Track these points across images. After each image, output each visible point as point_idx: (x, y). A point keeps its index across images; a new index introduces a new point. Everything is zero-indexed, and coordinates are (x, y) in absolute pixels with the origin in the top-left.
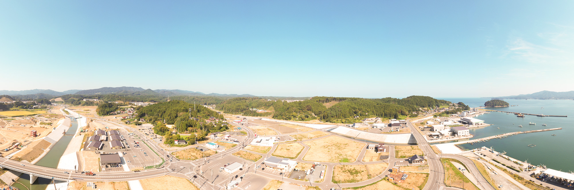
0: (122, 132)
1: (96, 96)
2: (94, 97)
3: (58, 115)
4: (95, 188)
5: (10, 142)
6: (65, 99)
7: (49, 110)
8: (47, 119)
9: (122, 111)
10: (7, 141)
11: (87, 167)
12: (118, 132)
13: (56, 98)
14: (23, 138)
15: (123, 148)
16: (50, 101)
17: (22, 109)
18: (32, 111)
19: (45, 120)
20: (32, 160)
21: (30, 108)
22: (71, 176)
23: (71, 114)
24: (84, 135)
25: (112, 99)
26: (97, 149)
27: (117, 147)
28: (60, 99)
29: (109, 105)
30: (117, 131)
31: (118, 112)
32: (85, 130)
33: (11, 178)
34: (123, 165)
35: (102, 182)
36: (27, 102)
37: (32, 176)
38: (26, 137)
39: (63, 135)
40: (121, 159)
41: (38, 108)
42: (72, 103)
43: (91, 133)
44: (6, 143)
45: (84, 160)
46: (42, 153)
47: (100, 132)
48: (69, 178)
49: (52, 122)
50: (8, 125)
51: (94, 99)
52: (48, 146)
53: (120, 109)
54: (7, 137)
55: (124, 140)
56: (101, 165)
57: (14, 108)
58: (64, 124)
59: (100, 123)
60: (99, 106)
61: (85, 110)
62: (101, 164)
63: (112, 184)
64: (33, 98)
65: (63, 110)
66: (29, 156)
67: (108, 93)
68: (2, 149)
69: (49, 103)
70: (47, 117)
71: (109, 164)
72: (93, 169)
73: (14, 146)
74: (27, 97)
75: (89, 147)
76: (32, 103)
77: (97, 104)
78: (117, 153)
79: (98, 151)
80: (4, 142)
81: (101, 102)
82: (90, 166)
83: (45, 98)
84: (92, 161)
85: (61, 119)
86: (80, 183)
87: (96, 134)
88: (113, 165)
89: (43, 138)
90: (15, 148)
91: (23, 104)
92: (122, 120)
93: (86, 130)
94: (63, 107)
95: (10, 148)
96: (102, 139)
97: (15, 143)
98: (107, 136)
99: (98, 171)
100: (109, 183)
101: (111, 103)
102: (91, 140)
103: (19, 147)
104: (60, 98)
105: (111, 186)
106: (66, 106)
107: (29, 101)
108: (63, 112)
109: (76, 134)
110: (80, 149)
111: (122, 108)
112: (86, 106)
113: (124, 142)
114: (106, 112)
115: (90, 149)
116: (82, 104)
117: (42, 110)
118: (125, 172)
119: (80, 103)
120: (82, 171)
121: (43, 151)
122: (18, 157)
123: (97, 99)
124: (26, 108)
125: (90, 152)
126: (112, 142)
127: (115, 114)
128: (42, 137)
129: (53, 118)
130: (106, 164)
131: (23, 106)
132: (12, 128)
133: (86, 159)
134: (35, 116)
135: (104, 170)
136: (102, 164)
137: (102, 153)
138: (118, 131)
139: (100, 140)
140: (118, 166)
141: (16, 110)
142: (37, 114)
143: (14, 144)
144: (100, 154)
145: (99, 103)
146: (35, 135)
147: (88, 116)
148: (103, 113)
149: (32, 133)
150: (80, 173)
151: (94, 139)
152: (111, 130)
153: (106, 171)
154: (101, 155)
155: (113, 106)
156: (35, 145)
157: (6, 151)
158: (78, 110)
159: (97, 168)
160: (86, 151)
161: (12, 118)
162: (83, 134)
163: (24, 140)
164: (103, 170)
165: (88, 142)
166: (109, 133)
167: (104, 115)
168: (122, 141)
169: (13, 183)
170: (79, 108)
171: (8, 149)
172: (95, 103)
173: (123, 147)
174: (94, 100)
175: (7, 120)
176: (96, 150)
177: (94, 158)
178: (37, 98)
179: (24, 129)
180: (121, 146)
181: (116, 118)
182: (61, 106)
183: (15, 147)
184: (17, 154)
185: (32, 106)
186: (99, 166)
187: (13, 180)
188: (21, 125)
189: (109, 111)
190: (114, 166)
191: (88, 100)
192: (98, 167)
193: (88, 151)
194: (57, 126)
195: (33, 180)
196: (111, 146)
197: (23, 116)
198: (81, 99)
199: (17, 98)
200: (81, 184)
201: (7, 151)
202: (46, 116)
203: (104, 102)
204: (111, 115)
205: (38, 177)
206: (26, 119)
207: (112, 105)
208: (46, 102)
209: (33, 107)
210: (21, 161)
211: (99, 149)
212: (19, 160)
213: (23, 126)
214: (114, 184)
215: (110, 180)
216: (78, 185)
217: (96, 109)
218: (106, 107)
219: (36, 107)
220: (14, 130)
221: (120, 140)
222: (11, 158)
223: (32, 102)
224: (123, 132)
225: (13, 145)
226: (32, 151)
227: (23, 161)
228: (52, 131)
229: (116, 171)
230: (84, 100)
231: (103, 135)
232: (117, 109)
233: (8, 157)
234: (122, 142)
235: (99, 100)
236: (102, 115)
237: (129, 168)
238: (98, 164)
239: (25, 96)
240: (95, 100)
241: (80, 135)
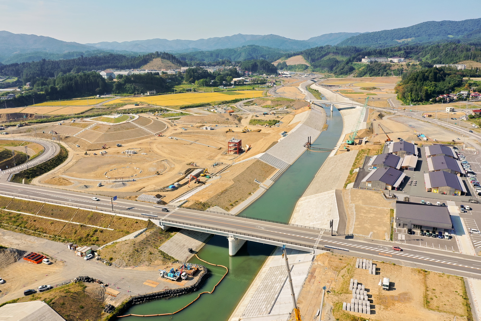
0: (467, 151)
1: (400, 50)
2: (392, 51)
3: (293, 101)
4: (377, 273)
5: (181, 168)
6: (313, 60)
7: (272, 90)
8: (265, 110)
9: (474, 91)
10: (173, 166)
11: (359, 226)
12: (453, 150)
13: (289, 56)
14: (211, 158)
15: (463, 193)
16: (275, 64)
17: (205, 88)
18: (230, 92)
19: (262, 113)
20: (232, 205)
21: (225, 85)
22: (321, 243)
23: (326, 99)
24: (357, 152)
25: (446, 55)
26: (390, 187)
27: (446, 189)
28: (299, 60)
29: (435, 74)
30: (451, 148)
31: (460, 95)
32: (360, 138)
33: (185, 247)
34: (457, 237)
35: (395, 265)
36: (217, 68)
37: (233, 239)
38: (216, 156)
39: (305, 149)
40: (454, 220)
41: (245, 85)
42: (331, 69)
43: (377, 147)
44: (171, 172)
45: (354, 208)
46: (255, 190)
47: (402, 146)
48: (316, 245)
49: (278, 117)
50: (171, 128)
51: (391, 57)
52: (270, 175)
53: (470, 85)
54: (172, 157)
55: (468, 172)
56: (395, 226)
57: (185, 86)
58: (308, 123)
59: (403, 123)
60: (403, 78)
61: (364, 89)
62: (395, 224)
63: (421, 274)
64: (232, 58)
65: (308, 88)
66: (226, 198)
67: (436, 39)
68: (162, 187)
69: (273, 70)
70: (267, 107)
71: (416, 226)
72: (375, 231)
73: (189, 176)
74: (217, 56)
75: (368, 181)
76: (230, 70)
77: (400, 72)
78: (444, 205)
79: (389, 192)
80: (165, 169)
81: (413, 65)
82: (367, 226)
83: (262, 56)
84: (374, 215)
85: (300, 110)
86: (341, 258)
87: (391, 151)
88: (428, 231)
89: (258, 156)
90: (191, 180)
91: (206, 75)
92: (472, 117)
93: (364, 140)
94: (307, 80)
95: (181, 183)
96: (404, 165)
97: (190, 169)
98: (420, 159)
99: (387, 238)
100: (413, 270)
101: (441, 70)
102: (374, 165)
103: (201, 179)
104: (300, 57)
105: (418, 277)
106: (314, 77)
107: (222, 68)
108: (305, 93)
109: (336, 148)
110: (346, 185)
111: (475, 84)
112: (367, 77)
113: (469, 180)
114: (423, 94)
115: (370, 185)
116: (356, 71)
117: (253, 89)
118: (461, 255)
119: (352, 70)
120: (346, 234)
121: (258, 186)
122: (201, 200)
123: (400, 57)
124: (215, 85)
125: (369, 192)
126: (432, 174)
127: (452, 101)
128: (255, 154)
129: (280, 109)
130: (409, 225)
131: (208, 80)
132: (183, 135)
133: (358, 209)
134: (238, 104)
135: (404, 239)
136: (400, 225)
137: (402, 200)
138: (455, 148)
139: (398, 167)
140: (441, 235)
141: (190, 90)
142: (241, 100)
143: (188, 172)
144: (396, 200)
145: (405, 67)
146: (239, 150)
147: (372, 104)
148: (413, 97)
149: (231, 145)
150: (343, 238)
151: (384, 162)
152: (431, 144)
153: (408, 241)
154: (398, 202)
155: (447, 78)
156: (237, 173)
157: (172, 190)
158: (346, 89)
159: (385, 231)
160: (361, 191)
161: (180, 111)
162: (355, 150)
163: (213, 162)
164: (399, 238)
165: (367, 169)
166: (427, 151)
167: (417, 100)
168: (462, 175)
169: (190, 255)
170: (349, 82)
171: (176, 185)
172: (393, 68)
173: (465, 190)
174: (391, 61)
175: (169, 116)
176: (386, 189)
177: (379, 208)
178: (241, 59)
179: (211, 137)
180: (457, 186)
181: (453, 110)
182: (303, 76)
183: (193, 179)
184: (196, 195)
185: (228, 78)
186: (389, 227)
187: (191, 251)
188: (204, 128)
189: (434, 92)
190: (430, 235)
191: (376, 62)
192: (387, 229)
193: (364, 191)
194: (291, 129)
195: (235, 247)
196: (428, 185)
197: (209, 104)
198: (354, 58)
199: (191, 59)
200: (343, 261)
201: (174, 188)
202: (264, 104)
203: (421, 64)
204: (440, 101)
205: (247, 241)
206: (216, 111)
207: (445, 75)
208: (264, 68)
209: (232, 82)
210: (208, 209)
211: (393, 188)
212: (203, 206)
213: (209, 129)
214: (425, 276)
215: (416, 265)
216: (336, 262)
217: (395, 85)
218: (425, 79)
219: (240, 81)
220: (189, 140)
221: (456, 171)
222: (184, 205)
223: (228, 68)
224: (471, 152)
225: (186, 176)
226: (231, 187)
227: (211, 209)
228: (279, 141)
229: (436, 246)
230: (365, 61)
231: (409, 153)
232: (460, 84)
233: (176, 203)
234: (464, 178)
235: (408, 61)
236: (412, 100)
237: (475, 247)
238: (389, 223)
239: (211, 54)
240: (396, 60)
241: (348, 150)
